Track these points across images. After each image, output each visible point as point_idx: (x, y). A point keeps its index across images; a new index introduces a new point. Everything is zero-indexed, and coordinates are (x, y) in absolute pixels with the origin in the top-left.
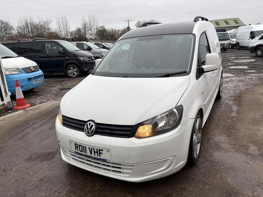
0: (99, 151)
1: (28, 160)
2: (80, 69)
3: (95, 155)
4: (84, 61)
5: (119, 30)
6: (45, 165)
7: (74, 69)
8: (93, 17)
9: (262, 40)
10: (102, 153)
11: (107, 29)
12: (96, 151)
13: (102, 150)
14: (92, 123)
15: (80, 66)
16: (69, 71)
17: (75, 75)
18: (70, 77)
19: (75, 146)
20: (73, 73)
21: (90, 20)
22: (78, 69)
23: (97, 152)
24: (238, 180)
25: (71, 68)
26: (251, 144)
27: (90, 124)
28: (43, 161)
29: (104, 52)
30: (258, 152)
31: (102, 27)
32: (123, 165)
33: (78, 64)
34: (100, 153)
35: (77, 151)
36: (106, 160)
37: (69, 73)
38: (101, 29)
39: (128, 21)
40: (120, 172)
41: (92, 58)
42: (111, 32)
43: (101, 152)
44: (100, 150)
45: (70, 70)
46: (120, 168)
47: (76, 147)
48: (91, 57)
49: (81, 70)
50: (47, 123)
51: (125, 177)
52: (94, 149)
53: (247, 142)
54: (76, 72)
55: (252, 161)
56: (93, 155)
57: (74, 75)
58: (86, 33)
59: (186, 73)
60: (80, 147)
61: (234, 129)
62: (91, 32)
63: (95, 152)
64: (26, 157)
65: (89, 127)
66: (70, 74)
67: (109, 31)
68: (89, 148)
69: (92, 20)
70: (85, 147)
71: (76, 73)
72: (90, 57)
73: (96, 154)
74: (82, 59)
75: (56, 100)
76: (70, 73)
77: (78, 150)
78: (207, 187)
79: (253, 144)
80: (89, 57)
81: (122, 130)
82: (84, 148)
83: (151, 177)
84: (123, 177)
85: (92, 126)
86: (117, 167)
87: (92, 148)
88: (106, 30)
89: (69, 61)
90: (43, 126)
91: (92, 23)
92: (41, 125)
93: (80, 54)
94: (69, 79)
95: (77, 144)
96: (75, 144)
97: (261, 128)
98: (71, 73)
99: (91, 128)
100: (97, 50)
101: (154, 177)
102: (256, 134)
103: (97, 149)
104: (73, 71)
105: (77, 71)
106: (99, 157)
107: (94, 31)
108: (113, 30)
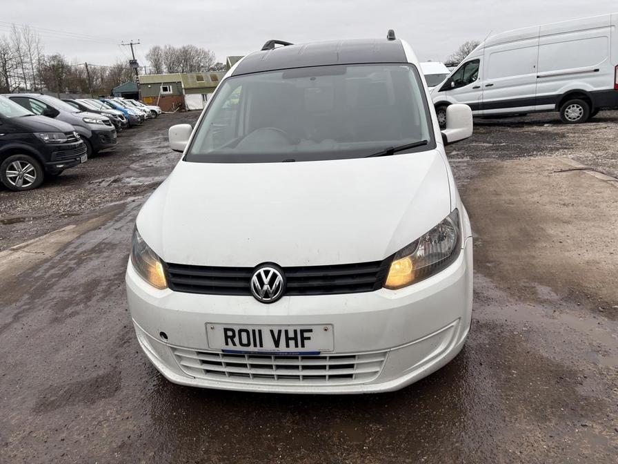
0: (302, 335)
1: (42, 408)
2: (43, 167)
3: (288, 346)
4: (54, 142)
5: (103, 69)
6: (106, 409)
7: (23, 165)
8: (26, 30)
9: (444, 92)
10: (309, 338)
11: (70, 64)
12: (291, 335)
13: (311, 331)
14: (272, 270)
15: (43, 159)
16: (10, 174)
17: (28, 182)
18: (15, 190)
19: (226, 334)
20: (22, 177)
21: (18, 40)
22: (38, 166)
23: (295, 339)
24: (557, 349)
25: (16, 164)
26: (536, 284)
27: (267, 273)
28: (94, 402)
29: (95, 121)
30: (555, 295)
31: (54, 58)
32: (360, 357)
33: (36, 151)
34: (303, 339)
35: (231, 347)
36: (319, 353)
37: (11, 178)
38: (52, 63)
39: (131, 44)
40: (350, 376)
41: (74, 137)
42: (81, 72)
43: (306, 335)
44: (302, 332)
45: (12, 168)
46: (351, 366)
47: (227, 337)
48: (71, 133)
49: (46, 169)
50: (29, 309)
51: (363, 384)
52: (286, 332)
53: (526, 280)
54: (31, 173)
55: (557, 313)
56: (282, 348)
57: (25, 182)
58: (8, 74)
59: (426, 144)
60: (244, 335)
61: (489, 262)
62: (22, 72)
63: (288, 339)
64: (31, 403)
65: (266, 281)
66: (14, 182)
67: (76, 70)
68: (272, 332)
69: (23, 39)
70: (260, 331)
71: (31, 179)
72: (68, 133)
73: (292, 343)
74: (46, 138)
75: (14, 250)
76: (14, 179)
77: (234, 344)
78: (514, 373)
79: (538, 282)
80: (66, 133)
81: (352, 276)
82: (255, 336)
83: (420, 374)
84: (359, 386)
85: (274, 276)
86: (344, 364)
87: (280, 332)
88: (67, 66)
89: (7, 143)
90: (24, 319)
91: (24, 47)
92: (16, 318)
93: (39, 125)
94: (11, 194)
95: (233, 331)
96: (226, 330)
97: (533, 254)
98: (16, 177)
99: (271, 283)
100: (75, 114)
101: (426, 371)
102: (533, 265)
103: (295, 332)
104: (21, 172)
105: (33, 171)
106: (300, 349)
107: (31, 68)
108: (89, 67)
